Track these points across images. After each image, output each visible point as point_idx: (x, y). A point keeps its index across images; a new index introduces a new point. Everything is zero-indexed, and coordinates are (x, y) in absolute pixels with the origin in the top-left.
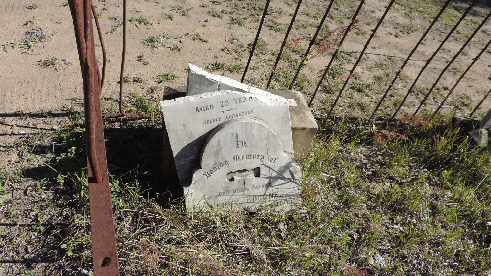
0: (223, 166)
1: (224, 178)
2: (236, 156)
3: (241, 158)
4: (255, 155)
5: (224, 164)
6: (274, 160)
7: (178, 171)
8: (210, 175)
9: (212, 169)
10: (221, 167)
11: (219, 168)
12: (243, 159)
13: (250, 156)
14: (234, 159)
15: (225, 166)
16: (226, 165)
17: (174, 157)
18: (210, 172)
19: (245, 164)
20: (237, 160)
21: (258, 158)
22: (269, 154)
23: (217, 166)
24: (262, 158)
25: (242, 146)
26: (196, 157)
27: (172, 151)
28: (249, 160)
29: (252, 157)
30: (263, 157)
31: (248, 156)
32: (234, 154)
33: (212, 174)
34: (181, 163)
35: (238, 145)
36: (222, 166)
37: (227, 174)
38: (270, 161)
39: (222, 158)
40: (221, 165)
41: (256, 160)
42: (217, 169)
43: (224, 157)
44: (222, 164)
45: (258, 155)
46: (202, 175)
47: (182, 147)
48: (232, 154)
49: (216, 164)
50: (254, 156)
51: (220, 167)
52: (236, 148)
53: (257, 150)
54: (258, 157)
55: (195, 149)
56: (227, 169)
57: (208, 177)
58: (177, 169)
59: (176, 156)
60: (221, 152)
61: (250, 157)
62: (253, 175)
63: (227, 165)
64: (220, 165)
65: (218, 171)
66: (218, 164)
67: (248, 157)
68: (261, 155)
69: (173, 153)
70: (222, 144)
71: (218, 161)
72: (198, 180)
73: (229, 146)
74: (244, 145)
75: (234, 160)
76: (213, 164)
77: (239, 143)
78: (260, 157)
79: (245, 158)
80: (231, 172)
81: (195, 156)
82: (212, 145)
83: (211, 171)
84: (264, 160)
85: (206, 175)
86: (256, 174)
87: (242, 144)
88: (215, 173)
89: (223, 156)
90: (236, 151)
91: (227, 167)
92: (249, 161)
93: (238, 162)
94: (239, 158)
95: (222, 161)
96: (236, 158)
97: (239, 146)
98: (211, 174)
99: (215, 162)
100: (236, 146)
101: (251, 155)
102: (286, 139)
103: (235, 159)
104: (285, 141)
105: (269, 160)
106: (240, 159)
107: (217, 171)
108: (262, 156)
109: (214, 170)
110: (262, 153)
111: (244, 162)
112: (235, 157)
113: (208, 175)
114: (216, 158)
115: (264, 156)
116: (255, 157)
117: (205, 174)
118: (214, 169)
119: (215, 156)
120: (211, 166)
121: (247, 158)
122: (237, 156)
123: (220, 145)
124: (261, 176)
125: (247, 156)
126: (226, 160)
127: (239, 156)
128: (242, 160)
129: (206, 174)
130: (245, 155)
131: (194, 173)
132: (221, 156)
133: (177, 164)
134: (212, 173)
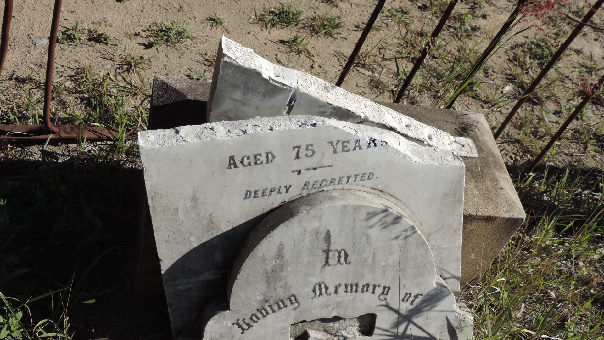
0: (285, 306)
1: (284, 334)
2: (320, 285)
3: (331, 290)
4: (368, 285)
5: (288, 302)
6: (412, 299)
7: (171, 306)
8: (249, 326)
9: (255, 312)
10: (280, 308)
11: (274, 311)
12: (336, 292)
13: (354, 287)
14: (314, 291)
15: (290, 307)
16: (292, 303)
17: (163, 272)
18: (251, 318)
19: (338, 304)
20: (321, 294)
21: (373, 292)
22: (402, 285)
23: (270, 306)
24: (383, 293)
25: (339, 261)
26: (218, 276)
27: (160, 258)
28: (350, 296)
29: (360, 289)
30: (386, 290)
31: (349, 287)
32: (315, 280)
33: (255, 325)
34: (180, 288)
35: (327, 258)
36: (282, 305)
37: (292, 325)
38: (403, 300)
39: (286, 287)
40: (280, 303)
41: (367, 295)
42: (268, 313)
43: (288, 285)
44: (282, 301)
45: (375, 286)
46: (230, 324)
47: (185, 250)
48: (311, 279)
49: (266, 301)
50: (363, 286)
51: (276, 307)
52: (323, 267)
53: (374, 274)
54: (374, 289)
55: (218, 257)
56: (294, 312)
57: (243, 330)
58: (168, 300)
59: (169, 271)
60: (283, 274)
61: (354, 289)
62: (355, 329)
63: (296, 305)
64: (278, 304)
65: (271, 317)
66: (272, 302)
67: (349, 289)
68: (382, 286)
69: (162, 264)
70: (288, 255)
71: (274, 294)
72: (218, 336)
73: (305, 260)
74: (342, 259)
75: (313, 295)
76: (261, 302)
77: (331, 254)
78: (379, 291)
79: (341, 290)
80: (305, 321)
81: (216, 274)
82: (261, 255)
83: (254, 318)
84: (388, 297)
85: (240, 326)
86: (364, 326)
87: (339, 257)
88: (262, 321)
89: (286, 284)
90: (321, 273)
91: (294, 309)
92: (352, 297)
93: (324, 298)
94: (327, 288)
95: (281, 294)
96: (320, 289)
97: (331, 261)
98: (252, 323)
99: (265, 295)
100: (323, 262)
101: (357, 285)
102: (447, 246)
103: (318, 292)
104: (444, 249)
105: (402, 297)
106: (329, 291)
107: (268, 316)
108: (385, 287)
109: (260, 315)
110: (384, 282)
111: (339, 299)
112: (317, 287)
113: (245, 327)
114: (269, 286)
115: (389, 288)
116: (367, 290)
117: (238, 324)
118: (261, 312)
119: (267, 281)
120: (255, 305)
121: (346, 291)
122: (323, 286)
123: (283, 257)
124: (376, 331)
125: (346, 286)
126: (294, 292)
127: (328, 285)
128: (333, 295)
129: (241, 322)
130: (343, 284)
131: (208, 319)
132: (282, 283)
133: (168, 290)
134: (254, 322)
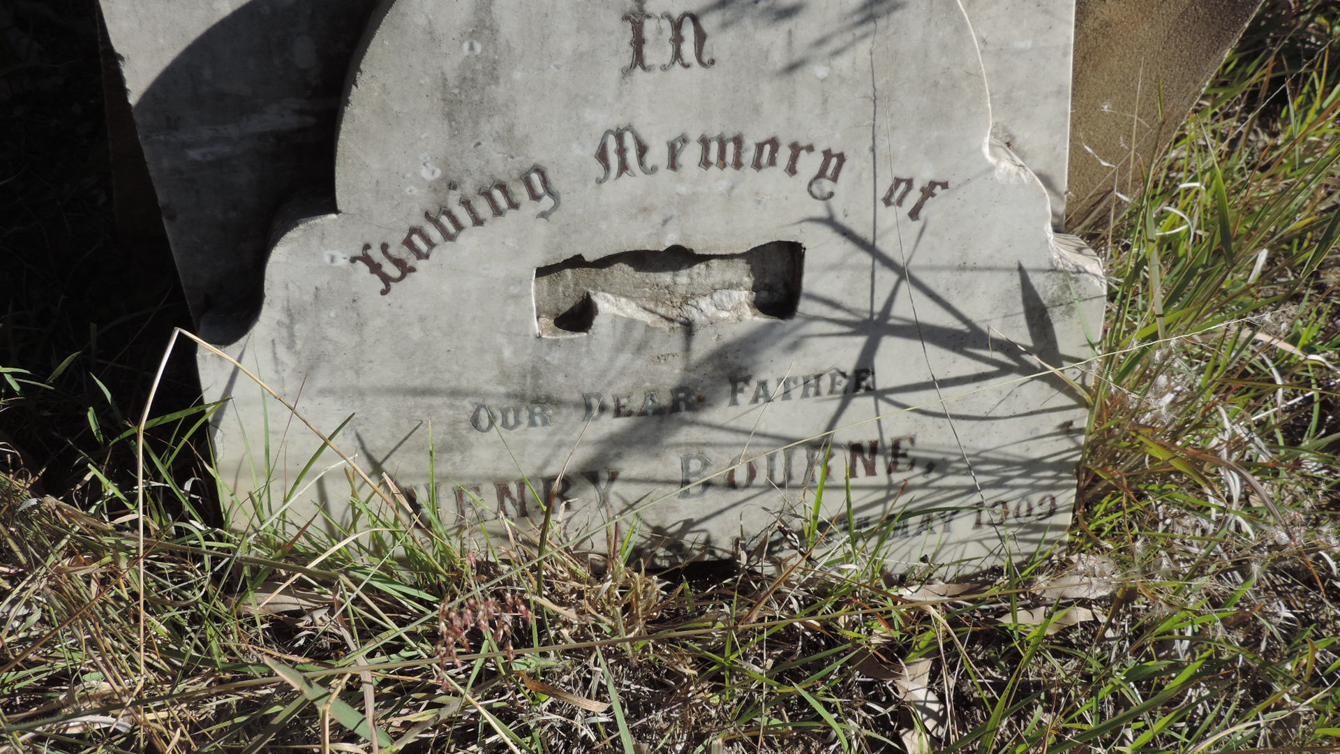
0: (514, 205)
1: (516, 298)
2: (619, 137)
3: (658, 154)
4: (774, 143)
5: (521, 193)
6: (913, 197)
8: (406, 270)
9: (418, 220)
10: (498, 212)
11: (478, 222)
12: (673, 165)
13: (730, 148)
14: (602, 156)
15: (529, 209)
16: (535, 197)
17: (133, 100)
18: (408, 243)
19: (686, 203)
20: (623, 167)
21: (792, 170)
22: (882, 148)
23: (466, 203)
24: (821, 174)
25: (677, 55)
28: (719, 179)
29: (748, 156)
30: (834, 163)
31: (714, 147)
32: (602, 119)
33: (421, 265)
34: (194, 154)
35: (638, 42)
36: (502, 202)
37: (542, 272)
38: (887, 201)
39: (508, 138)
40: (497, 194)
41: (774, 177)
42: (459, 228)
43: (519, 132)
44: (502, 187)
45: (796, 149)
46: (342, 262)
48: (589, 115)
49: (452, 186)
50: (760, 147)
51: (483, 208)
52: (627, 72)
53: (791, 105)
54: (794, 158)
55: (304, 53)
56: (541, 227)
57: (386, 279)
60: (499, 92)
61: (730, 157)
62: (743, 296)
63: (547, 202)
64: (488, 195)
65: (470, 240)
66: (469, 188)
67: (714, 155)
68: (820, 147)
70: (509, 24)
71: (474, 164)
72: (308, 298)
73: (568, 46)
74: (688, 49)
75: (598, 169)
76: (434, 188)
77: (649, 27)
78: (809, 164)
79: (690, 155)
80: (577, 262)
83: (416, 239)
84: (841, 187)
85: (375, 268)
86: (769, 288)
87: (678, 40)
88: (444, 253)
89: (510, 129)
90: (620, 96)
91: (544, 215)
92: (723, 185)
93: (634, 183)
94: (642, 150)
95: (500, 164)
96: (621, 151)
97: (652, 55)
98: (412, 261)
99: (445, 164)
100: (627, 56)
101: (738, 141)
103: (614, 160)
104: (1019, 53)
105: (882, 193)
106: (650, 160)
107: (462, 238)
108: (828, 154)
109: (435, 234)
110: (827, 136)
111: (683, 189)
112: (612, 144)
113: (391, 270)
114: (455, 134)
115: (841, 158)
116: (772, 162)
117: (367, 260)
118: (436, 222)
119: (449, 116)
120: (418, 199)
121: (705, 163)
122: (629, 140)
123: (494, 31)
124: (804, 306)
125: (705, 142)
126: (538, 156)
127: (645, 138)
128: (664, 173)
129: (376, 254)
130: (694, 136)
131: (274, 243)
132: (497, 123)
134: (421, 256)
